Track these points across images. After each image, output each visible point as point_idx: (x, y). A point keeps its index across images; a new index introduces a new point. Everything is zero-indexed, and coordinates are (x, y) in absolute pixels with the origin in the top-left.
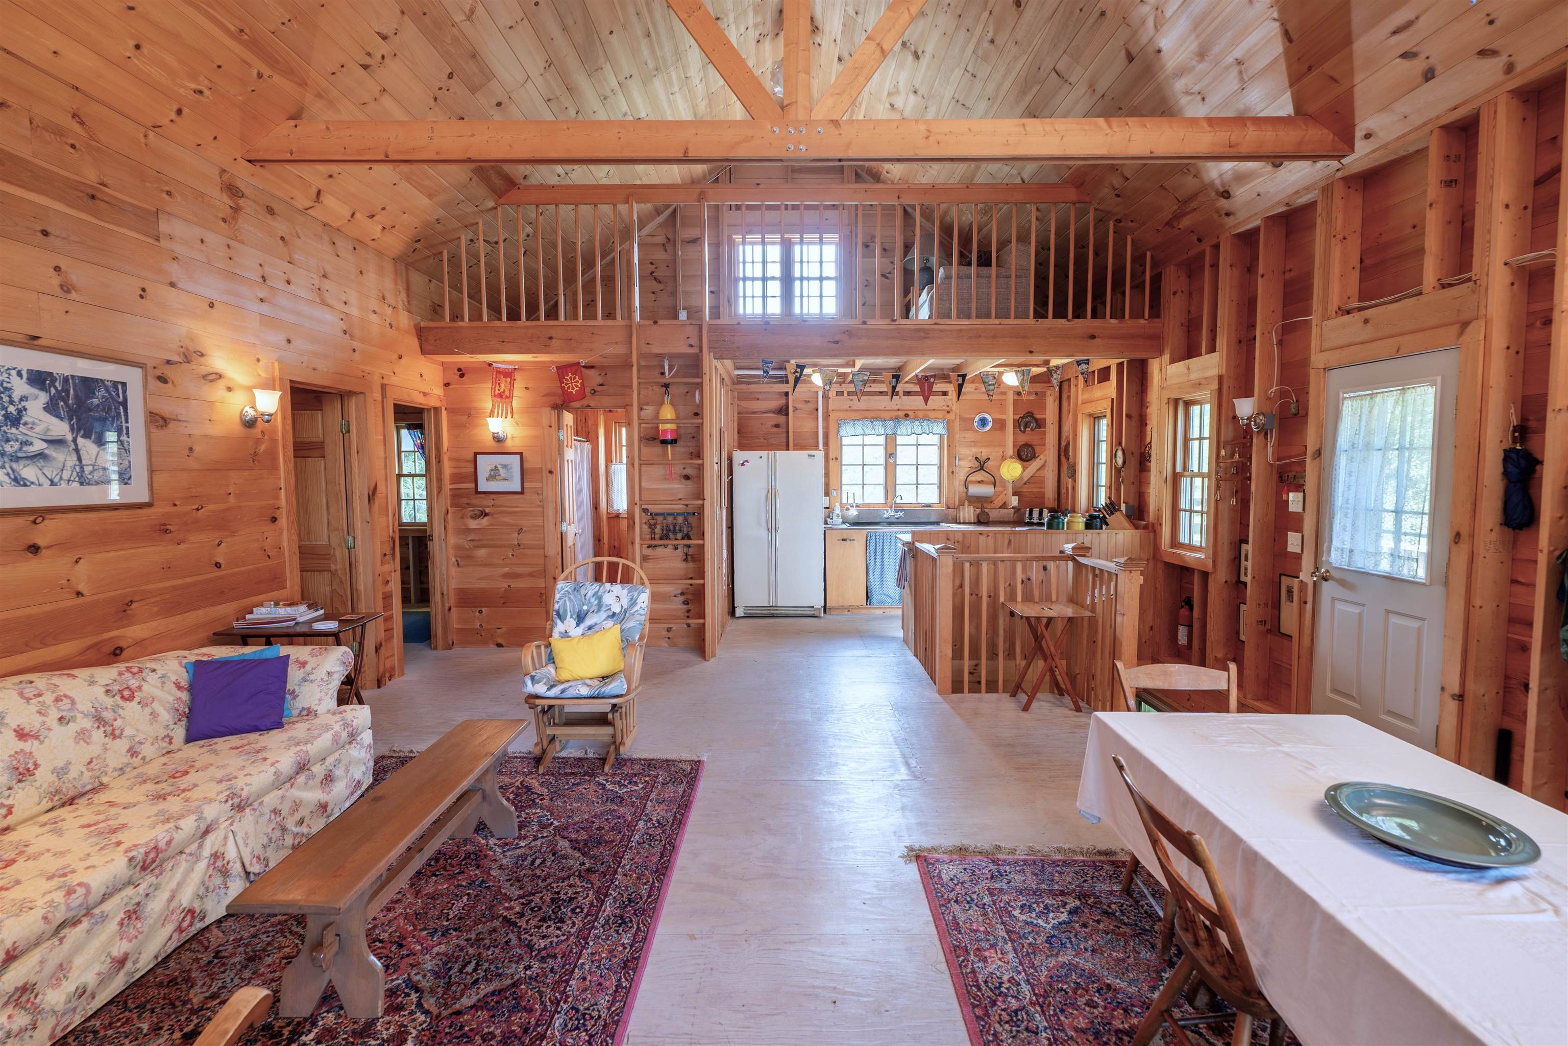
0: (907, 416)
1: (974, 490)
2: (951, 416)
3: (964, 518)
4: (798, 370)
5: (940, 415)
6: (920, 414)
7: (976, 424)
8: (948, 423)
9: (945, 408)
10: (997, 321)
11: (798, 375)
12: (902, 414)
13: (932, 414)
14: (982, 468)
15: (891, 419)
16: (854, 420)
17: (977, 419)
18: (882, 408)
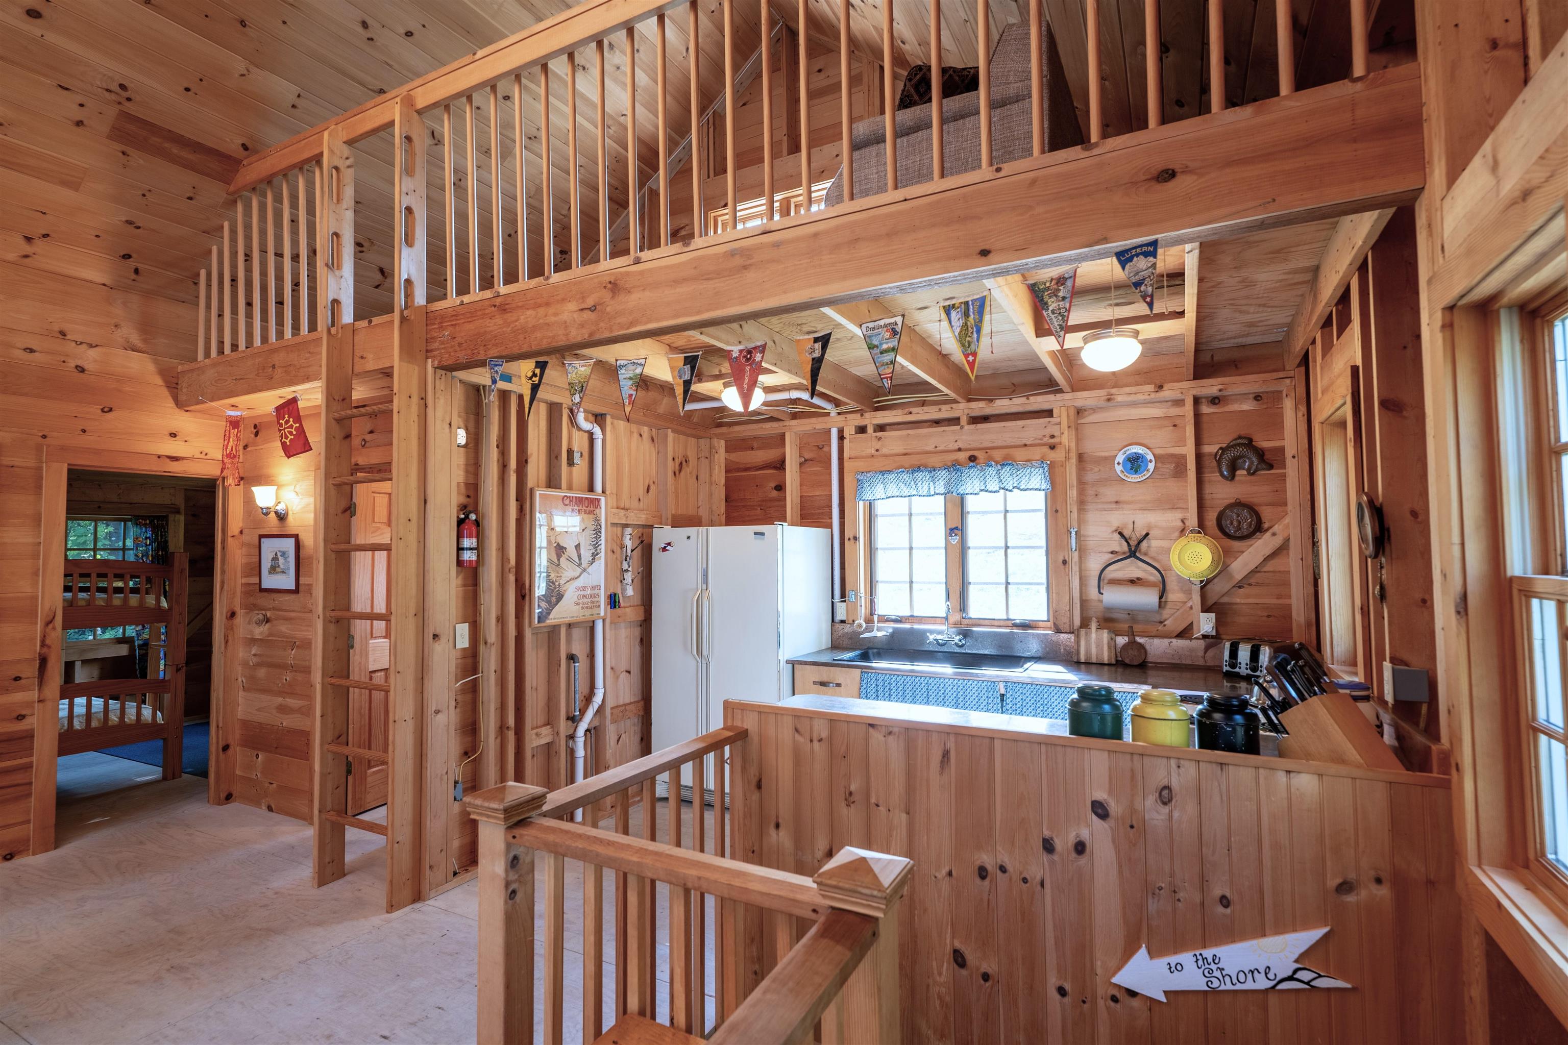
0: (973, 459)
1: (1116, 597)
2: (1058, 455)
3: (1088, 652)
4: (538, 371)
5: (1038, 452)
6: (998, 455)
7: (1119, 469)
8: (1052, 467)
9: (1046, 440)
10: (900, 194)
11: (536, 379)
12: (963, 456)
13: (1019, 454)
14: (1133, 553)
15: (947, 468)
16: (883, 473)
17: (1120, 458)
18: (931, 448)
